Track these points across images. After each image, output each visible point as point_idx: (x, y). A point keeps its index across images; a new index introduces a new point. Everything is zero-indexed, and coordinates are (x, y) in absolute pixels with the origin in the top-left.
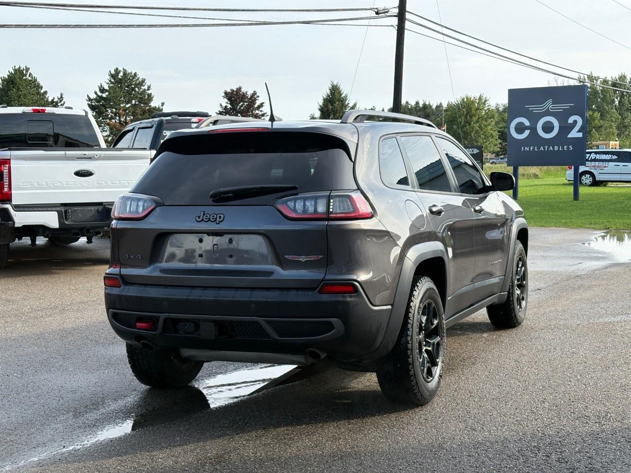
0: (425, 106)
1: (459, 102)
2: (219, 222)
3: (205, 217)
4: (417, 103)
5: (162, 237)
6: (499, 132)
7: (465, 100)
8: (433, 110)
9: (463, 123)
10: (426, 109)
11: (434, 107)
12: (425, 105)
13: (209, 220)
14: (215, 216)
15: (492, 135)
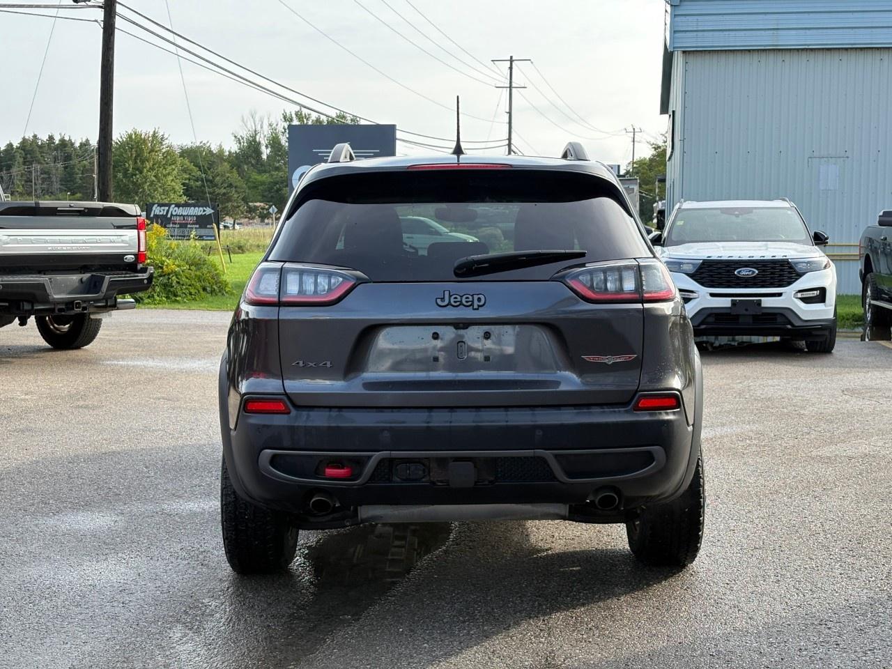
0: (64, 144)
1: (125, 139)
2: (479, 306)
3: (452, 300)
4: (51, 138)
5: (371, 330)
6: (184, 184)
7: (133, 137)
8: (75, 149)
9: (131, 170)
10: (65, 147)
11: (77, 145)
12: (62, 141)
13: (461, 304)
14: (470, 297)
15: (174, 189)
